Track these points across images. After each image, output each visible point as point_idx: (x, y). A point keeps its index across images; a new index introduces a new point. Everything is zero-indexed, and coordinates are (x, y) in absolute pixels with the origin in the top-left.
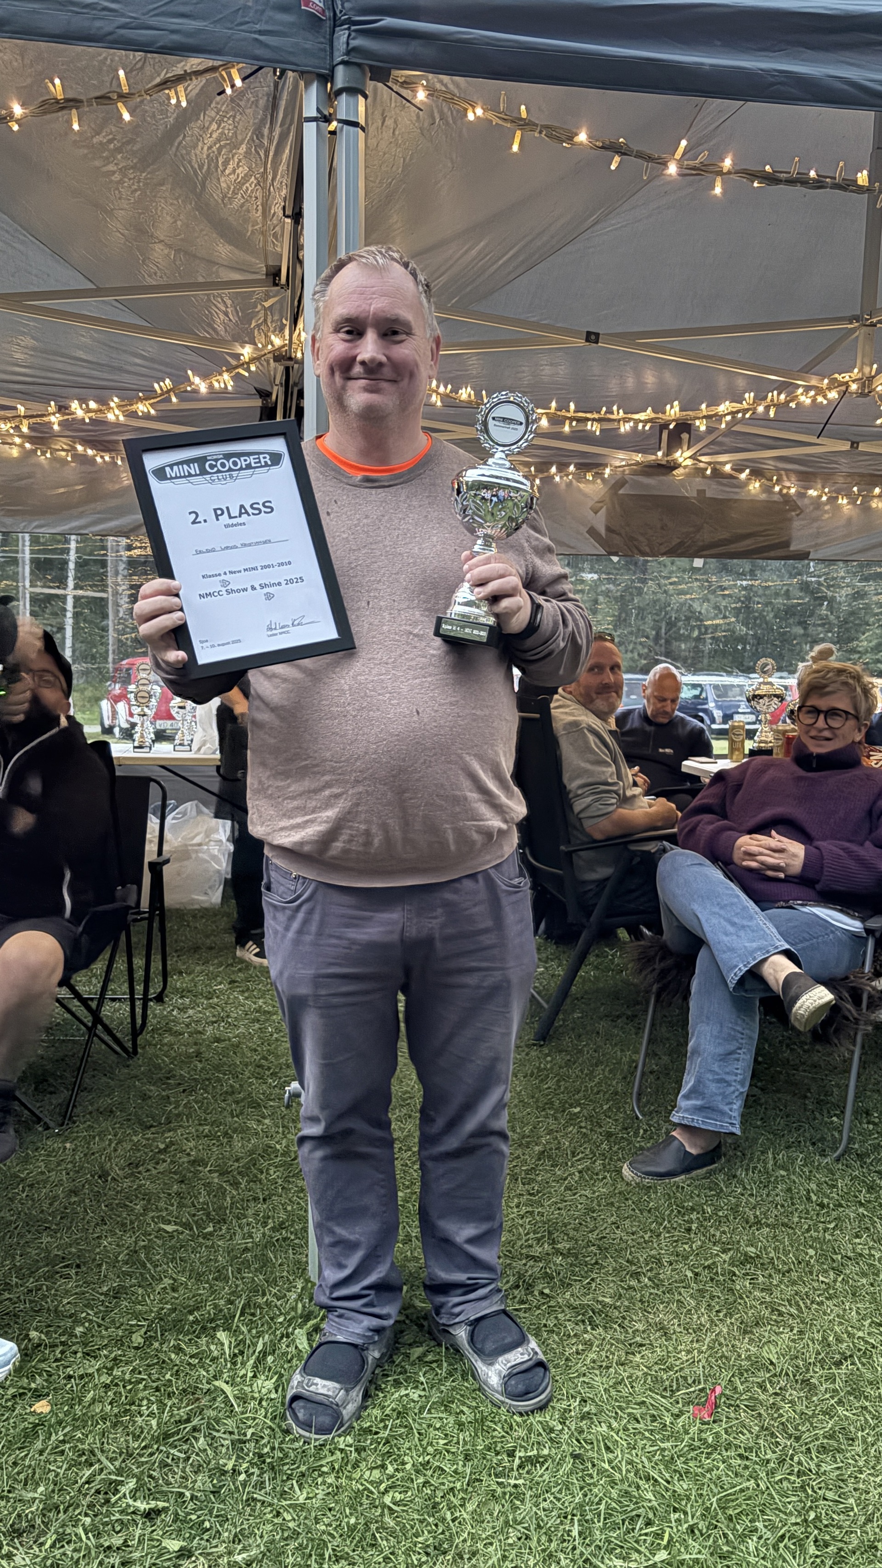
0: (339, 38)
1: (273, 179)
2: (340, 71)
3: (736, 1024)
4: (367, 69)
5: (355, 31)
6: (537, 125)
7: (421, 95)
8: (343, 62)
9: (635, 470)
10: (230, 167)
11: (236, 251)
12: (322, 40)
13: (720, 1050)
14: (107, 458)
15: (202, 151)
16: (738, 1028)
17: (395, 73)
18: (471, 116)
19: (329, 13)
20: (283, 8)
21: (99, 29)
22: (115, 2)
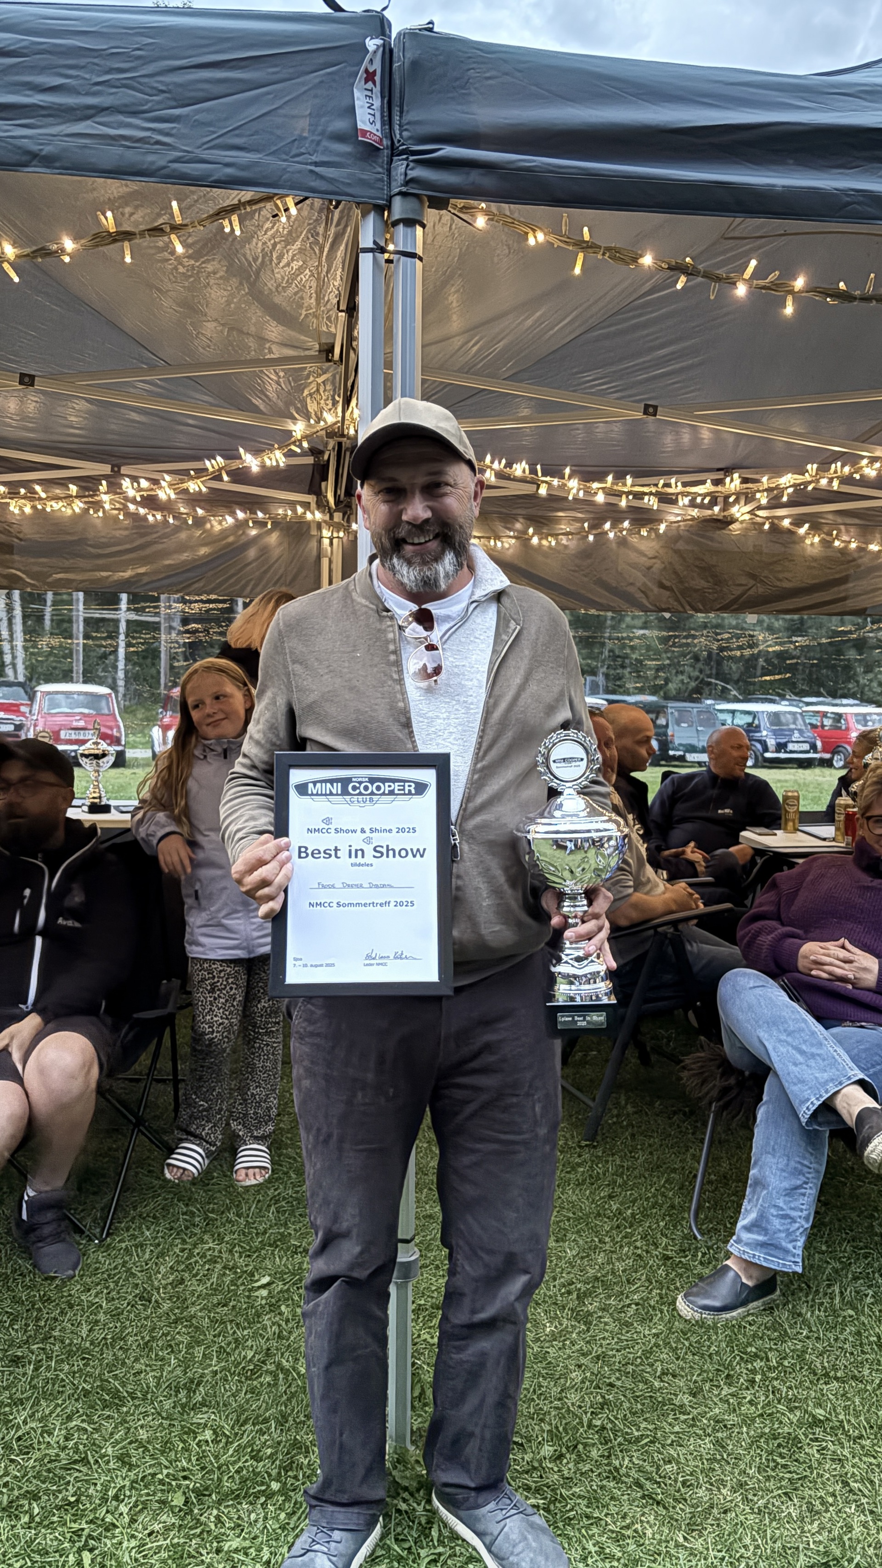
0: (396, 168)
1: (327, 273)
2: (397, 202)
3: (804, 1158)
4: (426, 199)
5: (413, 161)
6: (600, 247)
7: (481, 222)
8: (400, 193)
9: (691, 526)
10: (284, 261)
11: (290, 332)
12: (380, 170)
13: (786, 1184)
14: (159, 517)
15: (256, 247)
16: (806, 1162)
17: (452, 201)
18: (531, 241)
19: (386, 142)
20: (339, 138)
21: (153, 163)
22: (168, 134)
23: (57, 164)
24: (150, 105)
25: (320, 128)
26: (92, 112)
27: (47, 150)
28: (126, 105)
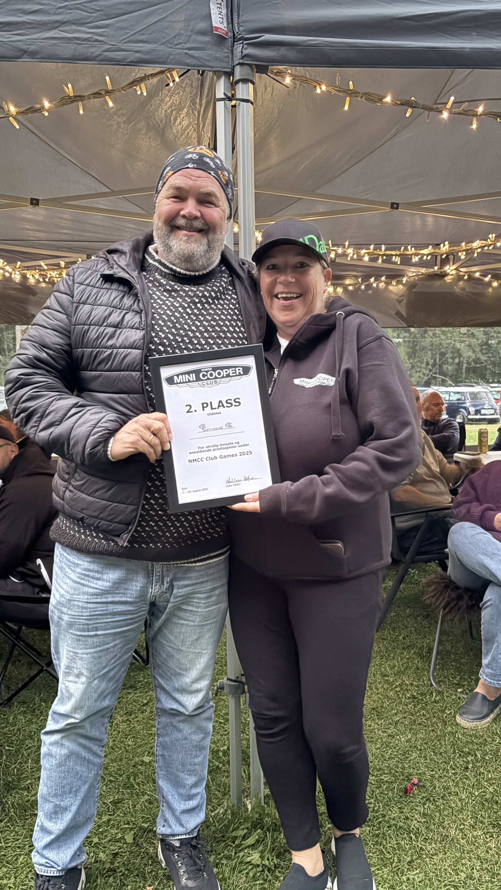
0: (236, 49)
1: (202, 128)
2: (238, 69)
4: (254, 67)
5: (247, 44)
6: (359, 93)
7: (288, 80)
8: (239, 64)
9: (422, 278)
10: (178, 121)
12: (226, 50)
15: (161, 113)
17: (270, 67)
18: (318, 91)
19: (230, 34)
20: (202, 33)
21: (92, 53)
22: (101, 35)
23: (38, 56)
24: (91, 19)
25: (191, 28)
26: (57, 25)
27: (32, 48)
28: (77, 20)
